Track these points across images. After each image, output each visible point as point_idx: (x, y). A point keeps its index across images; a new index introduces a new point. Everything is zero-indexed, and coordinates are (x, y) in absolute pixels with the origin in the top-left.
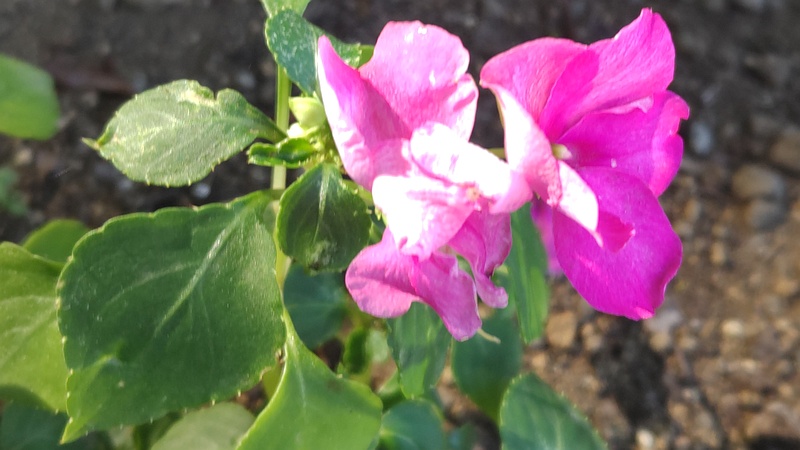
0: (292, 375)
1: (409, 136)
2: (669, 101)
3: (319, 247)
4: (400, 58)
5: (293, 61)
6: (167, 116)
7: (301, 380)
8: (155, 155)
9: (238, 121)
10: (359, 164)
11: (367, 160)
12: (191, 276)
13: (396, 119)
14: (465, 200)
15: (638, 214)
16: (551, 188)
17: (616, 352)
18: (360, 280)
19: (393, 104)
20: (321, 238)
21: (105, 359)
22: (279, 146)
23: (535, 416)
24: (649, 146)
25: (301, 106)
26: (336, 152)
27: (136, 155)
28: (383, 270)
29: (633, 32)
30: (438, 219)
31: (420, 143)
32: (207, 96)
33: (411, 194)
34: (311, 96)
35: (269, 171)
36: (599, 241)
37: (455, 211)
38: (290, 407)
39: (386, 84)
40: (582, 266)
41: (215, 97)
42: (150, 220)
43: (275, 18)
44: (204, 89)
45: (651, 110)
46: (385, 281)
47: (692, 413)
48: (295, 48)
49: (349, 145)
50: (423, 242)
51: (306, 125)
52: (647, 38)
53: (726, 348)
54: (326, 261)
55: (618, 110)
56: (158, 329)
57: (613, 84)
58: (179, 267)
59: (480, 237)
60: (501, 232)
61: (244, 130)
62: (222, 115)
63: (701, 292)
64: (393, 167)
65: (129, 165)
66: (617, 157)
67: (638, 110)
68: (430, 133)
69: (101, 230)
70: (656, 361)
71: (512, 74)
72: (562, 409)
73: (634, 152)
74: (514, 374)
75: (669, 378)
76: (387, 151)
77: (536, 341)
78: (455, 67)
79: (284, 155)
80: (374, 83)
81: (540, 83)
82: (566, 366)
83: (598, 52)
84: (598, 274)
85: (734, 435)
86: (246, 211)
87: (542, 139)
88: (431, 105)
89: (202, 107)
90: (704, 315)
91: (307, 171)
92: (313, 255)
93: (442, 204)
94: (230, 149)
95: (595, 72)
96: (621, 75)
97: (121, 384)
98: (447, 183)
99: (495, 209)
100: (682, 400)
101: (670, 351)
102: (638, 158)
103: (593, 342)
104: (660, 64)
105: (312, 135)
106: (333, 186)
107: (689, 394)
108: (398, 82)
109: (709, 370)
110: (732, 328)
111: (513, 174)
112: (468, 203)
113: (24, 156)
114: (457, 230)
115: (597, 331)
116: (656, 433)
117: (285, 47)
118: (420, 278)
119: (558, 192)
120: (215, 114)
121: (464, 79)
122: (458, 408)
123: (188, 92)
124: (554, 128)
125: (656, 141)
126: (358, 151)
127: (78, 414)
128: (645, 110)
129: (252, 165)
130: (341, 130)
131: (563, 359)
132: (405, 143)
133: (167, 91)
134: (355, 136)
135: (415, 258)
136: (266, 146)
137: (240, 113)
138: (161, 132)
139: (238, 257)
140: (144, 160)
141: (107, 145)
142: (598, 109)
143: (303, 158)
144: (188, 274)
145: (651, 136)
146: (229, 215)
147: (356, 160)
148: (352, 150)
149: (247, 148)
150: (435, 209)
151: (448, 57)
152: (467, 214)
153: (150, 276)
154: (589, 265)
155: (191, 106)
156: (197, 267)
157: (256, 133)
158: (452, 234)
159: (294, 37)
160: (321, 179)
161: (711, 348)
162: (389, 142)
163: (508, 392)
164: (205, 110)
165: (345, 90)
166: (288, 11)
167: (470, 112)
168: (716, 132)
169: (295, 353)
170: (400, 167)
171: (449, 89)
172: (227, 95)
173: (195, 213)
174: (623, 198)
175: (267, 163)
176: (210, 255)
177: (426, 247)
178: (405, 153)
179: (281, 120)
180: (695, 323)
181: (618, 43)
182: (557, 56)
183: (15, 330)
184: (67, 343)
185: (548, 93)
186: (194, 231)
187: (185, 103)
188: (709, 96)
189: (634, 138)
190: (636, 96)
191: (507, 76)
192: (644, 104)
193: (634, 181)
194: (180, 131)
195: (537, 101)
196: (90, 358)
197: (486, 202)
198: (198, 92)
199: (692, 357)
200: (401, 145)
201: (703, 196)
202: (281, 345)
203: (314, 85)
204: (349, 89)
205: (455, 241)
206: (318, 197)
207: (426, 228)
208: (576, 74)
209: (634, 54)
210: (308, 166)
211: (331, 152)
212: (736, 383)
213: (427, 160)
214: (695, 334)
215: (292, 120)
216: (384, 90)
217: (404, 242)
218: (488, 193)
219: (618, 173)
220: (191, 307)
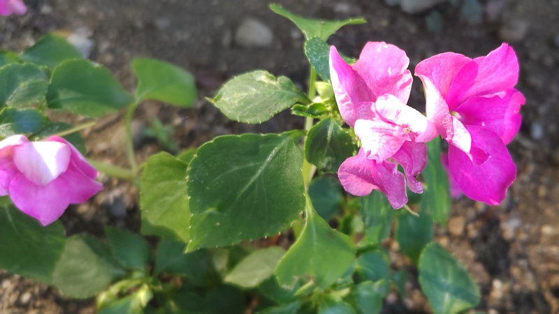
0: (309, 228)
1: (375, 100)
2: (515, 94)
3: (327, 160)
4: (373, 60)
5: (318, 63)
6: (250, 88)
7: (314, 230)
8: (243, 107)
9: (287, 93)
10: (349, 112)
11: (353, 110)
12: (258, 169)
13: (370, 92)
14: (402, 133)
15: (495, 151)
16: (448, 131)
17: (484, 238)
18: (346, 174)
19: (368, 84)
20: (328, 155)
21: (210, 210)
22: (308, 106)
23: (438, 263)
24: (503, 117)
25: (321, 86)
26: (339, 112)
27: (233, 107)
28: (358, 169)
29: (497, 54)
30: (388, 143)
31: (381, 104)
32: (272, 79)
33: (374, 129)
34: (327, 82)
35: (304, 119)
36: (471, 158)
37: (397, 139)
38: (307, 244)
39: (365, 73)
40: (463, 175)
41: (276, 80)
42: (238, 138)
43: (310, 40)
44: (271, 75)
45: (505, 97)
46: (359, 175)
47: (523, 272)
48: (320, 57)
49: (343, 102)
50: (379, 154)
51: (323, 97)
52: (505, 58)
53: (543, 240)
54: (330, 167)
55: (487, 96)
56: (239, 196)
57: (485, 82)
58: (251, 164)
59: (410, 156)
60: (422, 155)
61: (290, 98)
62: (280, 89)
63: (532, 211)
64: (365, 115)
65: (229, 112)
66: (485, 120)
67: (497, 96)
68: (386, 99)
69: (212, 141)
70: (505, 245)
71: (432, 71)
72: (453, 262)
73: (494, 119)
74: (428, 241)
75: (512, 254)
76: (363, 107)
77: (442, 231)
78: (402, 66)
79: (311, 111)
80: (359, 73)
81: (447, 79)
82: (458, 244)
83: (478, 63)
84: (471, 179)
85: (544, 285)
86: (289, 138)
87: (444, 105)
88: (388, 86)
89: (269, 84)
90: (533, 222)
91: (322, 120)
92: (323, 164)
93: (391, 135)
94: (282, 106)
95: (476, 74)
96: (490, 77)
97: (218, 224)
98: (393, 124)
99: (418, 140)
100: (517, 265)
101: (513, 240)
102: (497, 123)
103: (473, 233)
104: (511, 74)
105: (327, 102)
106: (336, 128)
107: (522, 262)
108: (372, 72)
109: (533, 251)
110: (547, 230)
111: (429, 121)
112: (404, 135)
113: (178, 121)
114: (397, 150)
115: (476, 228)
116: (503, 281)
117: (315, 55)
118: (377, 174)
119: (451, 134)
120: (276, 88)
121: (407, 73)
122: (400, 263)
123: (262, 76)
124: (453, 103)
125: (507, 115)
126: (347, 105)
127: (195, 238)
128: (501, 97)
129: (293, 115)
130: (340, 93)
131: (456, 241)
132: (373, 104)
133: (251, 75)
134: (346, 96)
135: (375, 161)
136: (301, 106)
137: (289, 89)
138: (247, 96)
139: (283, 161)
140: (237, 109)
141: (218, 101)
142: (477, 95)
143: (320, 114)
144: (256, 168)
145: (504, 112)
146: (279, 140)
147: (346, 110)
148: (344, 105)
149: (292, 106)
150: (387, 138)
151: (399, 60)
152: (403, 141)
153: (236, 168)
154: (467, 174)
155: (263, 83)
156: (261, 165)
157: (297, 100)
158: (395, 152)
159: (319, 51)
160: (329, 124)
161: (535, 240)
162: (365, 102)
163: (424, 250)
164: (271, 85)
165: (343, 74)
166: (318, 38)
167: (408, 89)
168: (545, 128)
169: (312, 216)
170: (370, 115)
171: (398, 77)
172: (283, 79)
173: (262, 137)
174: (487, 143)
175: (301, 115)
176: (269, 159)
177: (380, 156)
178: (373, 109)
179: (311, 93)
180: (527, 226)
181: (489, 59)
182: (457, 64)
183: (167, 198)
184: (191, 199)
185: (450, 85)
186: (261, 146)
187: (260, 82)
188: (542, 110)
189: (495, 112)
190: (498, 89)
191: (429, 72)
192: (502, 94)
193: (494, 134)
194: (256, 95)
195: (445, 89)
196: (202, 208)
197: (414, 135)
198: (268, 77)
199: (526, 244)
200: (371, 105)
201: (536, 161)
202: (303, 208)
203: (329, 77)
204: (345, 74)
205: (396, 156)
206: (326, 133)
207: (381, 147)
208: (466, 74)
209: (497, 66)
210: (323, 118)
211: (336, 112)
212: (547, 258)
213: (384, 112)
214: (527, 232)
215: (317, 94)
216: (364, 76)
217: (369, 153)
218: (414, 130)
219: (485, 130)
220: (257, 185)
